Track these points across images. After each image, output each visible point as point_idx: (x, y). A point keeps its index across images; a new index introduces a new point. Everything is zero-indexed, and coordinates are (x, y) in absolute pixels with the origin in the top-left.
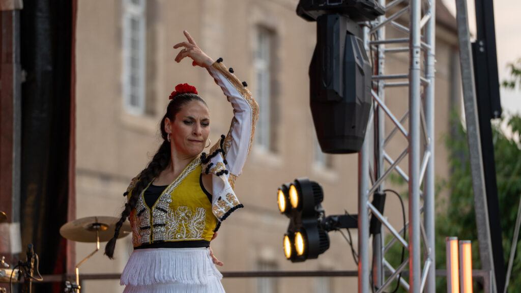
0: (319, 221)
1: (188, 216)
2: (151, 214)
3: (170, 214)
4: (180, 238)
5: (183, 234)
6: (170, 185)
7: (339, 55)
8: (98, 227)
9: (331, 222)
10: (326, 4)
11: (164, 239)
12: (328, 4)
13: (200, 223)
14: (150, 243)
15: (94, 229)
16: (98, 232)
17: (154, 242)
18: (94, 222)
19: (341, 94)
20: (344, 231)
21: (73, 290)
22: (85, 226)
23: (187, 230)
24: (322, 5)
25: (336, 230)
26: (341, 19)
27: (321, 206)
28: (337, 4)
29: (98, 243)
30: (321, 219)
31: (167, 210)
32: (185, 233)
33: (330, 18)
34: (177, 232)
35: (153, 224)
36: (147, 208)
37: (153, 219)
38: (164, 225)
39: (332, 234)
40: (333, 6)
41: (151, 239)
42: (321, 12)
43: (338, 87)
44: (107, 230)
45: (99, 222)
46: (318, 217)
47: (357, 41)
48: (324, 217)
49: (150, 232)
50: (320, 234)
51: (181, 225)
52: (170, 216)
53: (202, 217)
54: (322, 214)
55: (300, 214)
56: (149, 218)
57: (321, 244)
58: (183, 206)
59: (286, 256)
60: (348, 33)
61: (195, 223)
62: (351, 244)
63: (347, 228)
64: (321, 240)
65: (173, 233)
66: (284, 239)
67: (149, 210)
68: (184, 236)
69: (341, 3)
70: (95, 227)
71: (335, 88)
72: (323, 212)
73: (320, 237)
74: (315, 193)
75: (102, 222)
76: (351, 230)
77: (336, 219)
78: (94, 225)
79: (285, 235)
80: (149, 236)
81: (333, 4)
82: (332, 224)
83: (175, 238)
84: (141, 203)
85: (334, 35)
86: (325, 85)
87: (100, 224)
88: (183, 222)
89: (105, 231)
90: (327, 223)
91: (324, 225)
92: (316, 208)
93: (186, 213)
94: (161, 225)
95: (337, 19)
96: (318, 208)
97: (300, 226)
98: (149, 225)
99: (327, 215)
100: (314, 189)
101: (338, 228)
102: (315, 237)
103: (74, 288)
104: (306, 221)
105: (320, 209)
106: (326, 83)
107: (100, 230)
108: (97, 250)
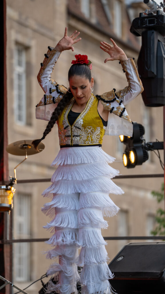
0: (143, 145)
1: (92, 132)
2: (72, 129)
3: (82, 130)
4: (88, 143)
5: (89, 141)
6: (83, 112)
7: (154, 53)
8: (26, 146)
9: (149, 145)
10: (147, 25)
11: (79, 144)
12: (148, 25)
13: (98, 135)
14: (71, 145)
15: (24, 148)
16: (26, 150)
17: (73, 145)
18: (24, 144)
19: (155, 73)
20: (156, 151)
21: (13, 180)
22: (20, 146)
23: (91, 139)
24: (145, 26)
25: (151, 150)
26: (155, 33)
27: (143, 137)
28: (152, 25)
29: (27, 155)
30: (143, 144)
31: (81, 128)
32: (90, 141)
33: (149, 32)
34: (86, 140)
35: (73, 135)
36: (69, 125)
37: (72, 132)
38: (79, 136)
39: (149, 152)
40: (151, 26)
41: (72, 143)
42: (144, 30)
43: (154, 70)
44: (31, 148)
45: (27, 144)
46: (142, 143)
47: (163, 45)
48: (145, 143)
49: (71, 139)
50: (143, 151)
51: (88, 137)
52: (82, 131)
53: (99, 132)
54: (144, 141)
55: (132, 141)
56: (71, 131)
57: (144, 157)
58: (89, 126)
59: (124, 165)
60: (159, 41)
61: (95, 135)
62: (159, 157)
63: (158, 149)
64: (144, 155)
65: (84, 140)
66: (123, 156)
67: (70, 126)
68: (90, 143)
69: (155, 24)
70: (24, 147)
71: (153, 70)
72: (145, 140)
73: (144, 153)
74: (140, 129)
75: (28, 144)
76: (160, 151)
77: (151, 144)
78: (24, 145)
79: (124, 154)
80: (70, 141)
81: (150, 25)
82: (149, 147)
83: (85, 144)
84: (66, 122)
85: (151, 41)
86: (147, 69)
87: (27, 145)
88: (89, 135)
89: (30, 149)
90: (146, 146)
91: (145, 147)
92: (141, 138)
93: (92, 130)
94: (77, 136)
95: (153, 33)
96: (142, 138)
97: (132, 147)
98: (70, 135)
99: (146, 142)
100: (140, 128)
101: (152, 149)
102: (140, 153)
103: (14, 180)
104: (135, 145)
105: (143, 139)
106: (147, 68)
107: (27, 148)
108: (26, 159)
